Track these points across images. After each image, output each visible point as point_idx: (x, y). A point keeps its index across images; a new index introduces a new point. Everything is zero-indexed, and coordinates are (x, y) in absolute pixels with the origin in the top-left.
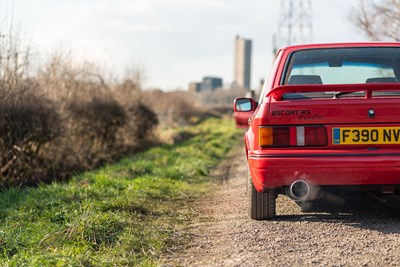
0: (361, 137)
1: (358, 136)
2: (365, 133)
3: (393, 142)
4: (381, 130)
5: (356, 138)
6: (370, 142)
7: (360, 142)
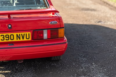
0: (5, 38)
1: (4, 38)
2: (7, 36)
3: (21, 40)
4: (15, 34)
5: (3, 39)
6: (10, 40)
7: (5, 41)
